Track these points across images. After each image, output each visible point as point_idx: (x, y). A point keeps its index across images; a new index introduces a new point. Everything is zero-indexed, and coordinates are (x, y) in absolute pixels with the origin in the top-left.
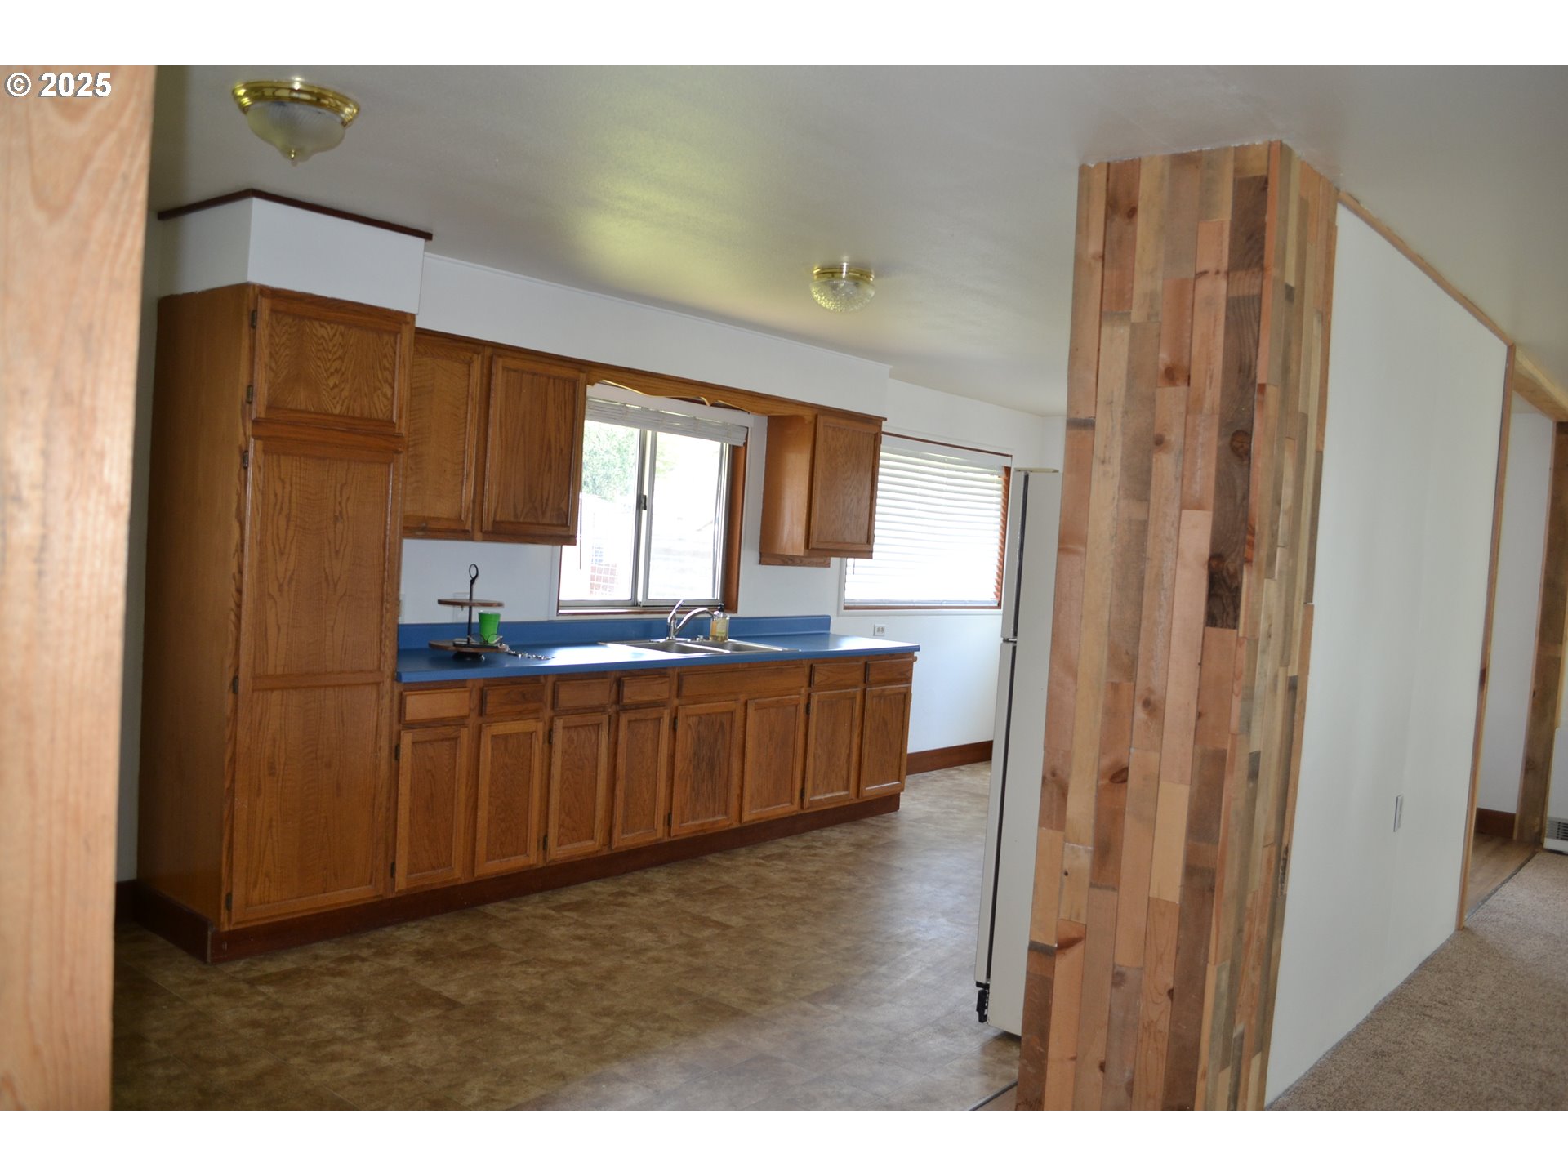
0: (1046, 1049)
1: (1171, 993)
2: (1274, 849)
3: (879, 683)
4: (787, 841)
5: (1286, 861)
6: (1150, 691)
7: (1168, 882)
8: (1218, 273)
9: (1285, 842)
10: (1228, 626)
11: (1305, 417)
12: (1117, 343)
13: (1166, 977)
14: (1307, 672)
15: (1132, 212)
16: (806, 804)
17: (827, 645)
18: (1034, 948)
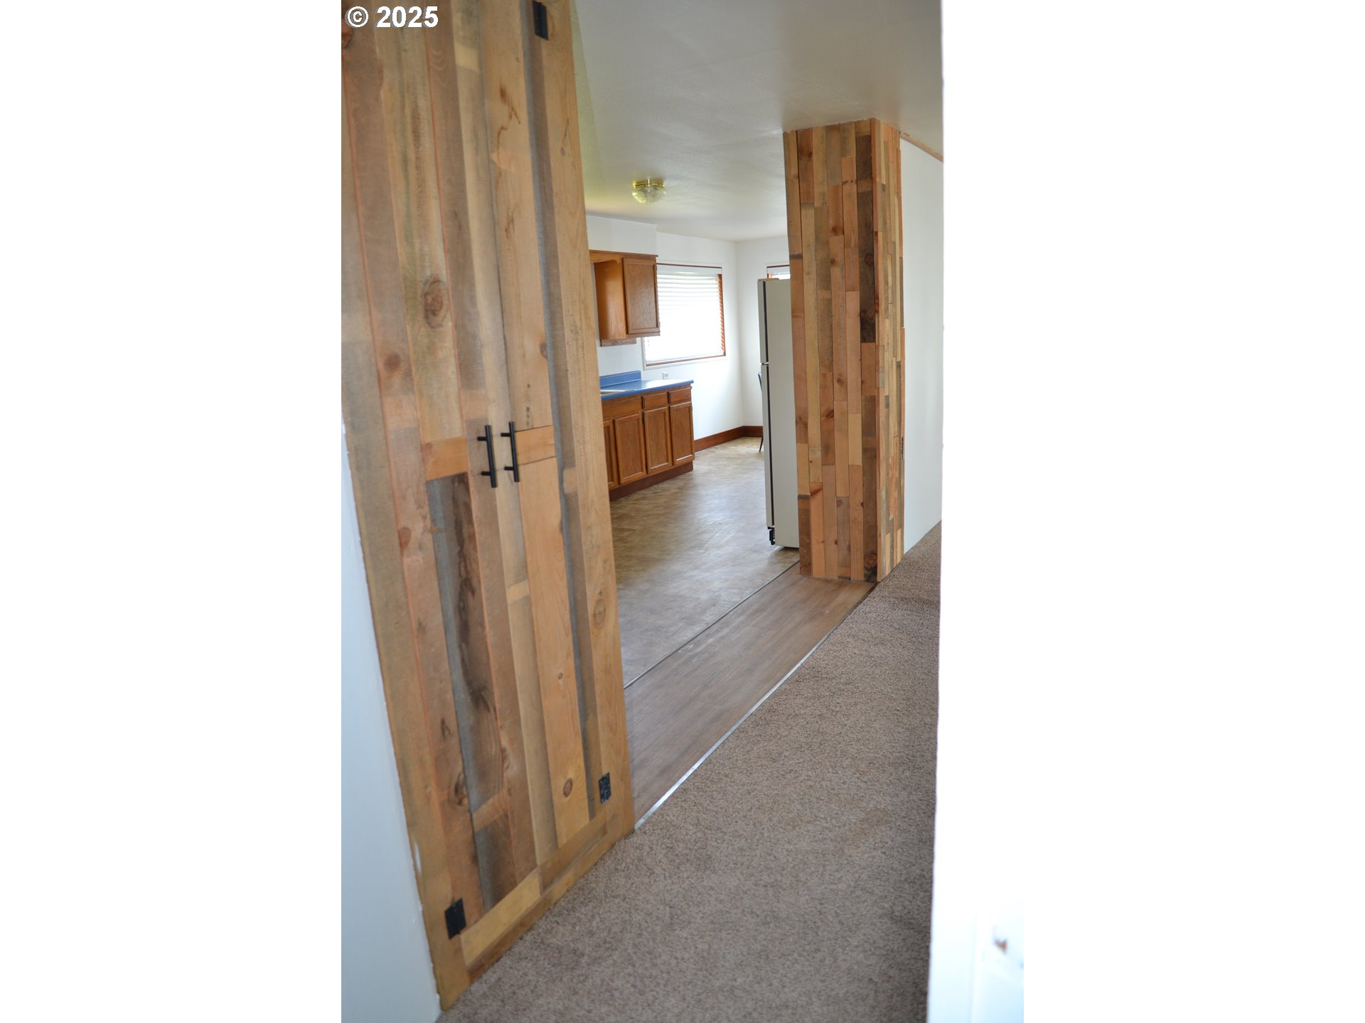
0: (810, 539)
1: (862, 504)
2: (898, 438)
3: (676, 403)
4: (643, 492)
5: (903, 444)
6: (840, 375)
7: (856, 457)
8: (852, 181)
9: (902, 435)
10: (871, 342)
11: (895, 243)
12: (809, 216)
13: (859, 497)
14: (904, 359)
15: (810, 155)
16: (649, 471)
17: (643, 386)
18: (800, 497)
